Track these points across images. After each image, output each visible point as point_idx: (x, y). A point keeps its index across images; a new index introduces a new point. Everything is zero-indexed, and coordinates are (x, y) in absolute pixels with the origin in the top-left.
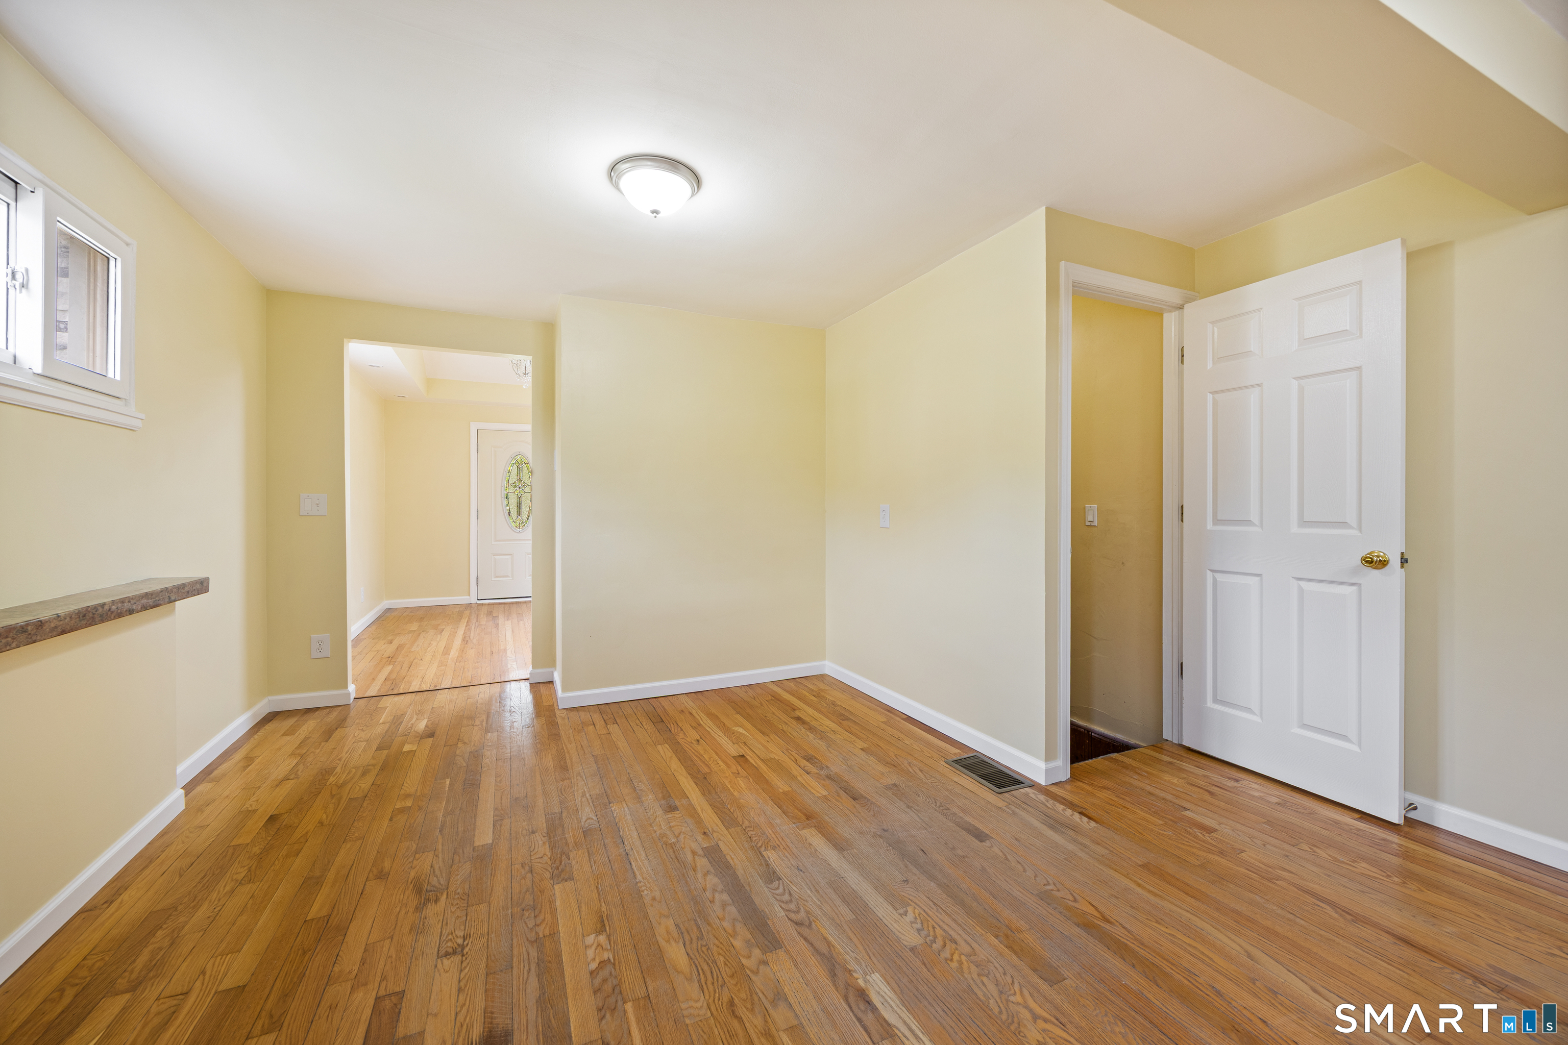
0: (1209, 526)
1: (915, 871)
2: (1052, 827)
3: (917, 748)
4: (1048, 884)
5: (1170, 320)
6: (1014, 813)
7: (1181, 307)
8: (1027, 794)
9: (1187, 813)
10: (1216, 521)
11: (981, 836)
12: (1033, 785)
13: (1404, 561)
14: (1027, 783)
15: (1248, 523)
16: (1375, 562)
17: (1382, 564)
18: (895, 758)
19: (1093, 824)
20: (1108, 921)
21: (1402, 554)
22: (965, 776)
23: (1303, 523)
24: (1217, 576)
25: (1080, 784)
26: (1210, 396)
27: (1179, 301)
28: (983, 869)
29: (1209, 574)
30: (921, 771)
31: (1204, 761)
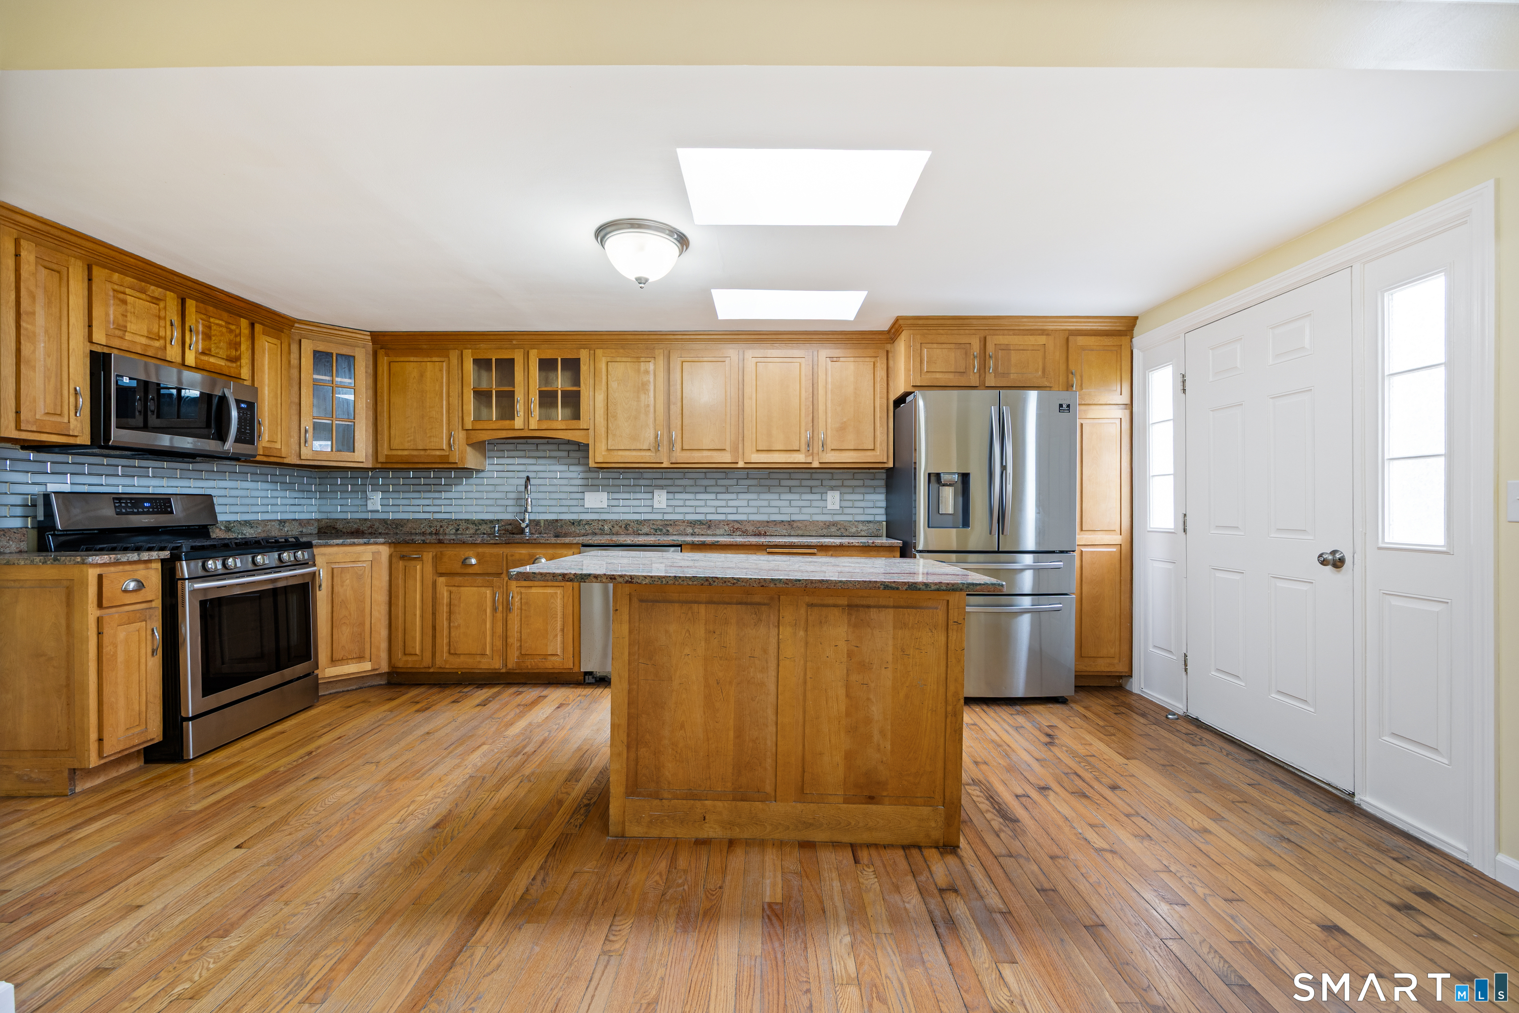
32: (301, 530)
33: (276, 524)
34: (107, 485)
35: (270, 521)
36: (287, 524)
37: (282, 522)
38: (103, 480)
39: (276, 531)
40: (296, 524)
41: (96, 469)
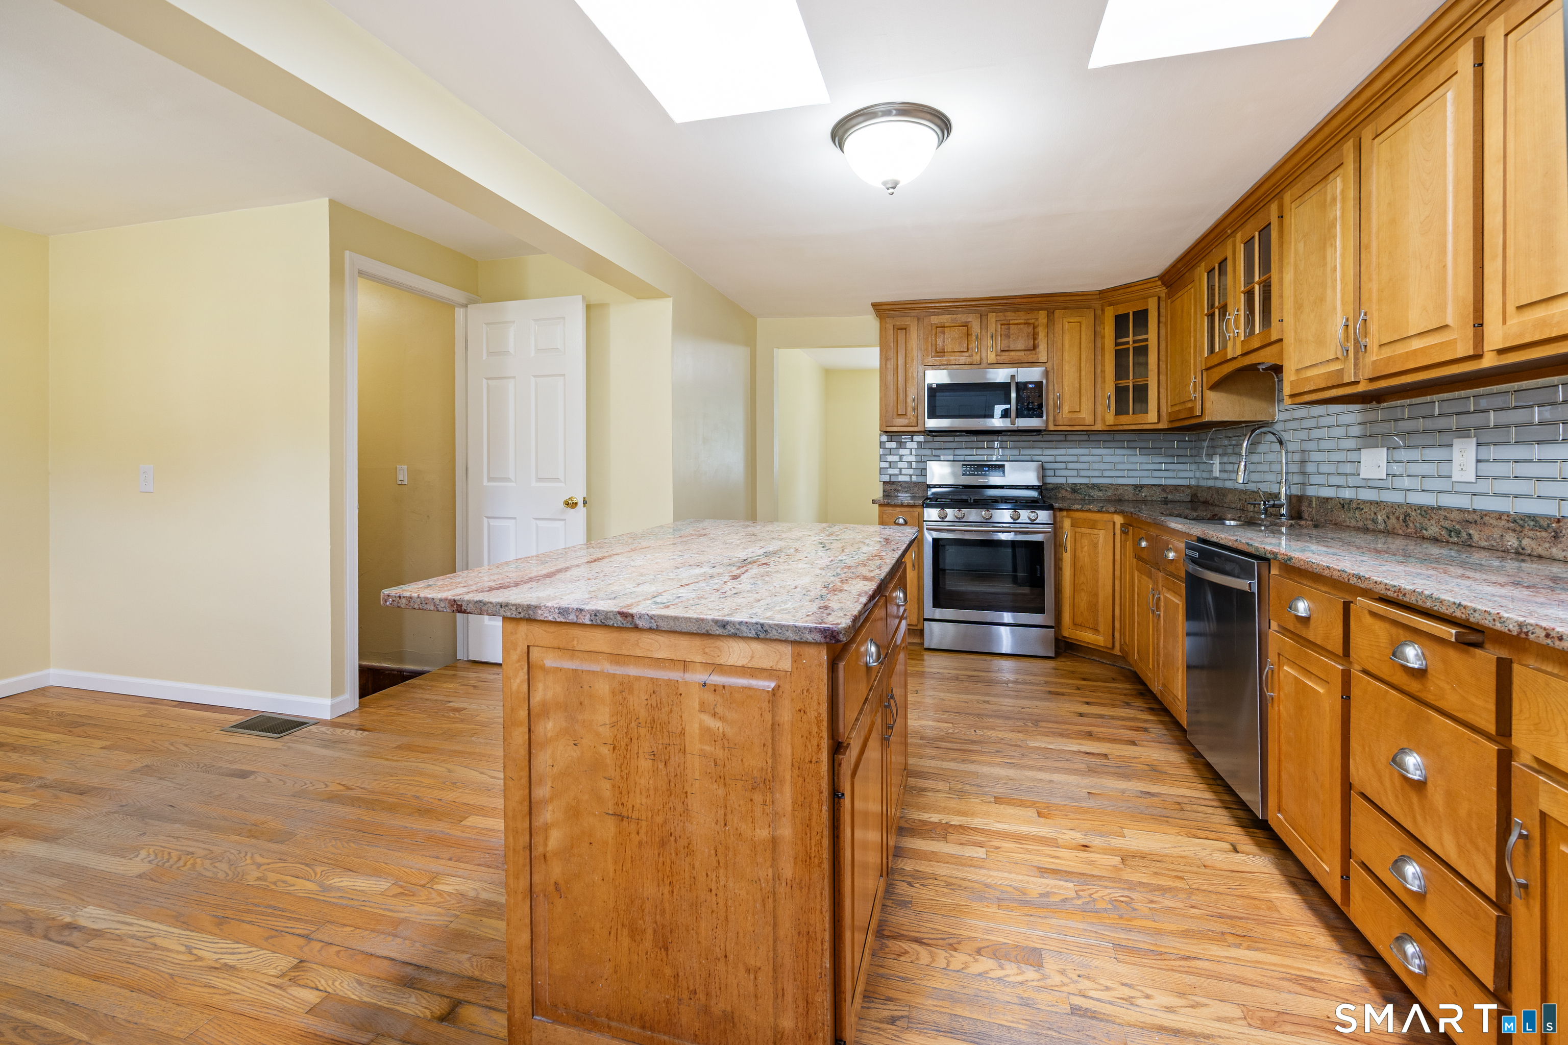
0: (485, 483)
1: (157, 823)
2: (325, 747)
3: (186, 727)
4: (306, 784)
5: (460, 312)
6: (289, 748)
7: (466, 306)
8: (310, 731)
9: (451, 704)
10: (490, 479)
11: (244, 775)
12: (318, 722)
13: (585, 502)
14: (312, 722)
15: (507, 479)
16: (571, 504)
17: (575, 504)
18: (154, 744)
19: (366, 733)
20: (351, 789)
21: (584, 498)
22: (242, 735)
23: (539, 480)
24: (491, 521)
25: (367, 709)
26: (485, 381)
27: (463, 301)
28: (241, 796)
29: (485, 519)
30: (186, 745)
31: (481, 667)
32: (1165, 496)
33: (1131, 489)
34: (977, 455)
35: (1122, 485)
36: (1145, 489)
37: (1137, 487)
38: (974, 452)
39: (1131, 496)
40: (1159, 490)
41: (970, 445)
